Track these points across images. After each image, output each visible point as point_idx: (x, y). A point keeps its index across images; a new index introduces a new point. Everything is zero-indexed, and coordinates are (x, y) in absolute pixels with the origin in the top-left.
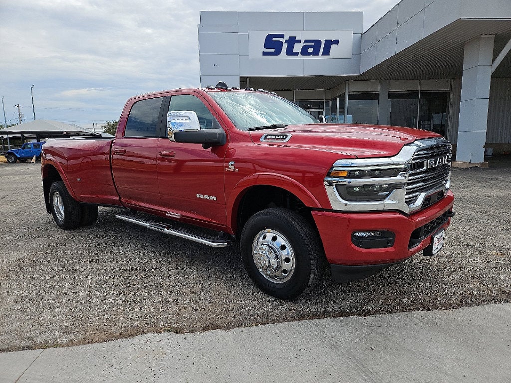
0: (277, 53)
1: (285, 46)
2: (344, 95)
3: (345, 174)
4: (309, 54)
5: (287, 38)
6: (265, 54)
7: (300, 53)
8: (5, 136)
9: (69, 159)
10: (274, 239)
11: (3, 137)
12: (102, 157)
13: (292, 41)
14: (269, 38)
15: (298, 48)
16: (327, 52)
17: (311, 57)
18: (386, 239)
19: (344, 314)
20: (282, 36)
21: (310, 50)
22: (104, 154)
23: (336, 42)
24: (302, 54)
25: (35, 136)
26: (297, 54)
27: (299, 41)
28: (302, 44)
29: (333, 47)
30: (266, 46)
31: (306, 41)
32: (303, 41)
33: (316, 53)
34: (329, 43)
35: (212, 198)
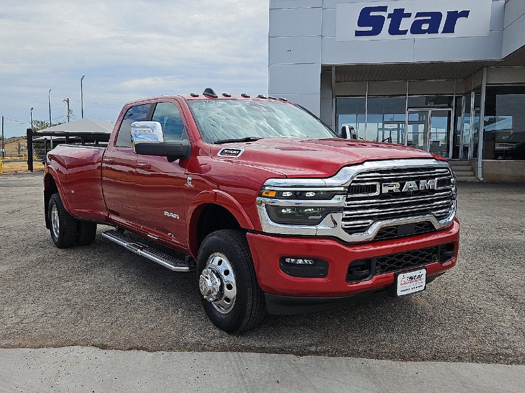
0: (377, 31)
1: (387, 23)
2: (480, 88)
3: (273, 194)
4: (424, 32)
5: (390, 11)
6: (358, 34)
7: (409, 31)
8: (48, 138)
9: (68, 167)
10: (220, 262)
11: (46, 139)
12: (91, 167)
13: (399, 15)
14: (365, 12)
15: (406, 24)
16: (449, 28)
17: (427, 35)
18: (318, 268)
19: (282, 351)
20: (384, 9)
21: (425, 27)
22: (93, 164)
23: (465, 14)
24: (413, 32)
25: (80, 138)
26: (405, 32)
27: (409, 15)
28: (412, 19)
29: (460, 21)
30: (360, 24)
31: (418, 15)
32: (414, 15)
33: (433, 30)
34: (453, 17)
35: (174, 216)
